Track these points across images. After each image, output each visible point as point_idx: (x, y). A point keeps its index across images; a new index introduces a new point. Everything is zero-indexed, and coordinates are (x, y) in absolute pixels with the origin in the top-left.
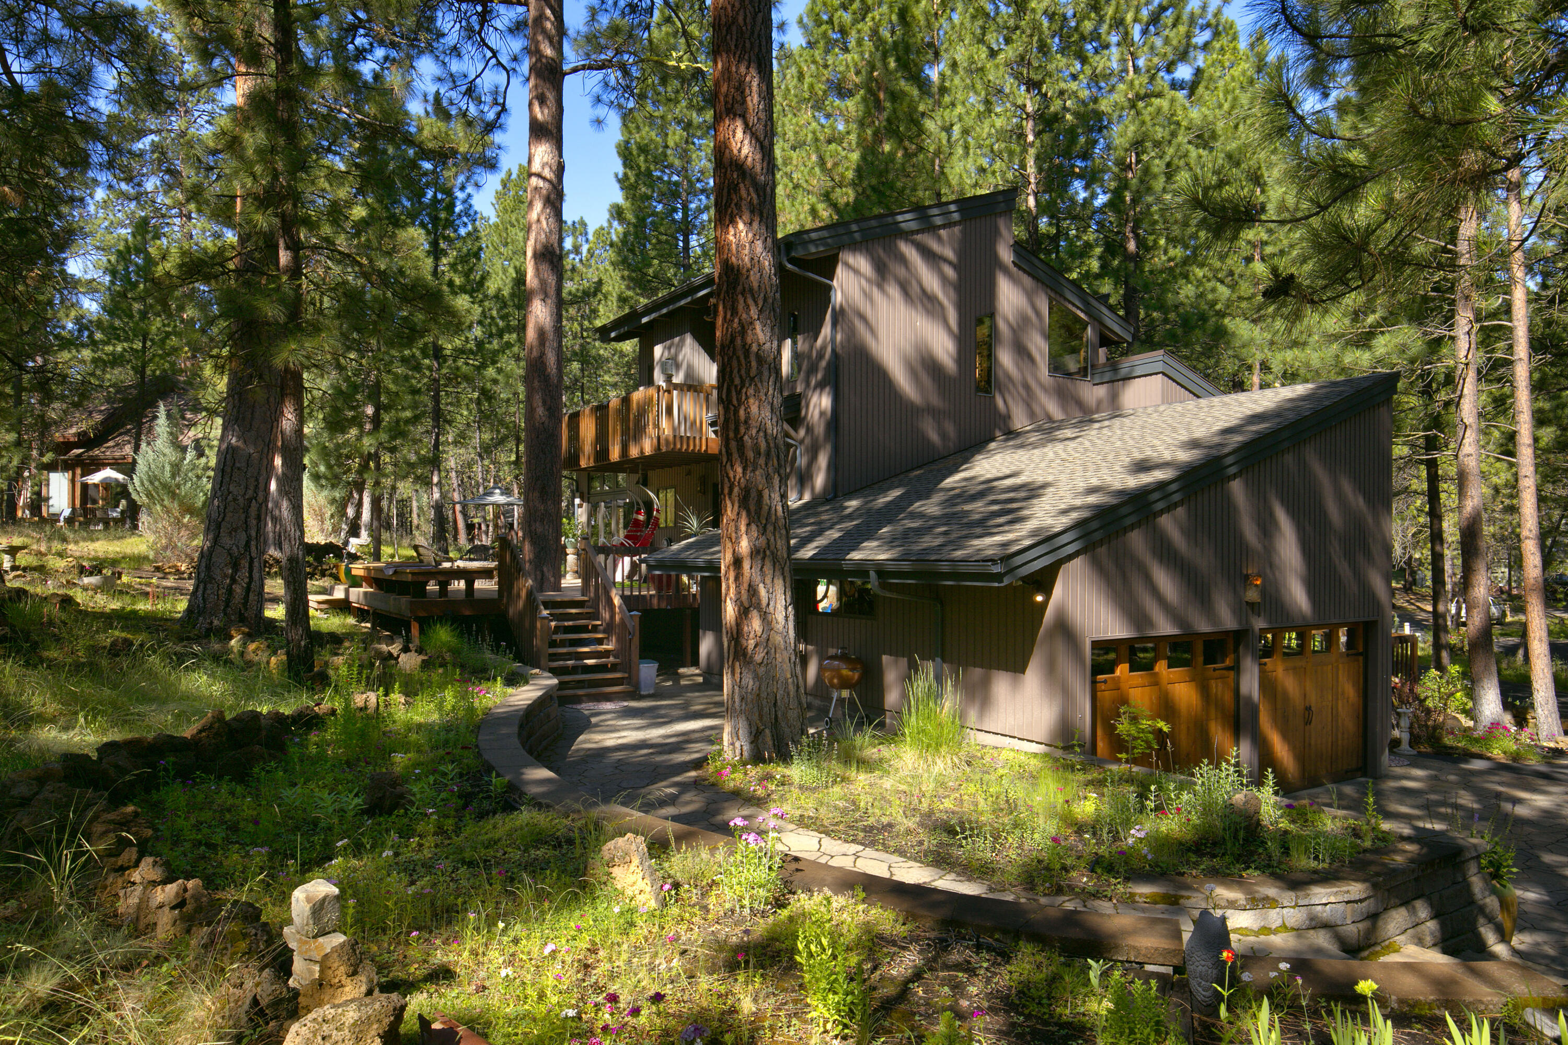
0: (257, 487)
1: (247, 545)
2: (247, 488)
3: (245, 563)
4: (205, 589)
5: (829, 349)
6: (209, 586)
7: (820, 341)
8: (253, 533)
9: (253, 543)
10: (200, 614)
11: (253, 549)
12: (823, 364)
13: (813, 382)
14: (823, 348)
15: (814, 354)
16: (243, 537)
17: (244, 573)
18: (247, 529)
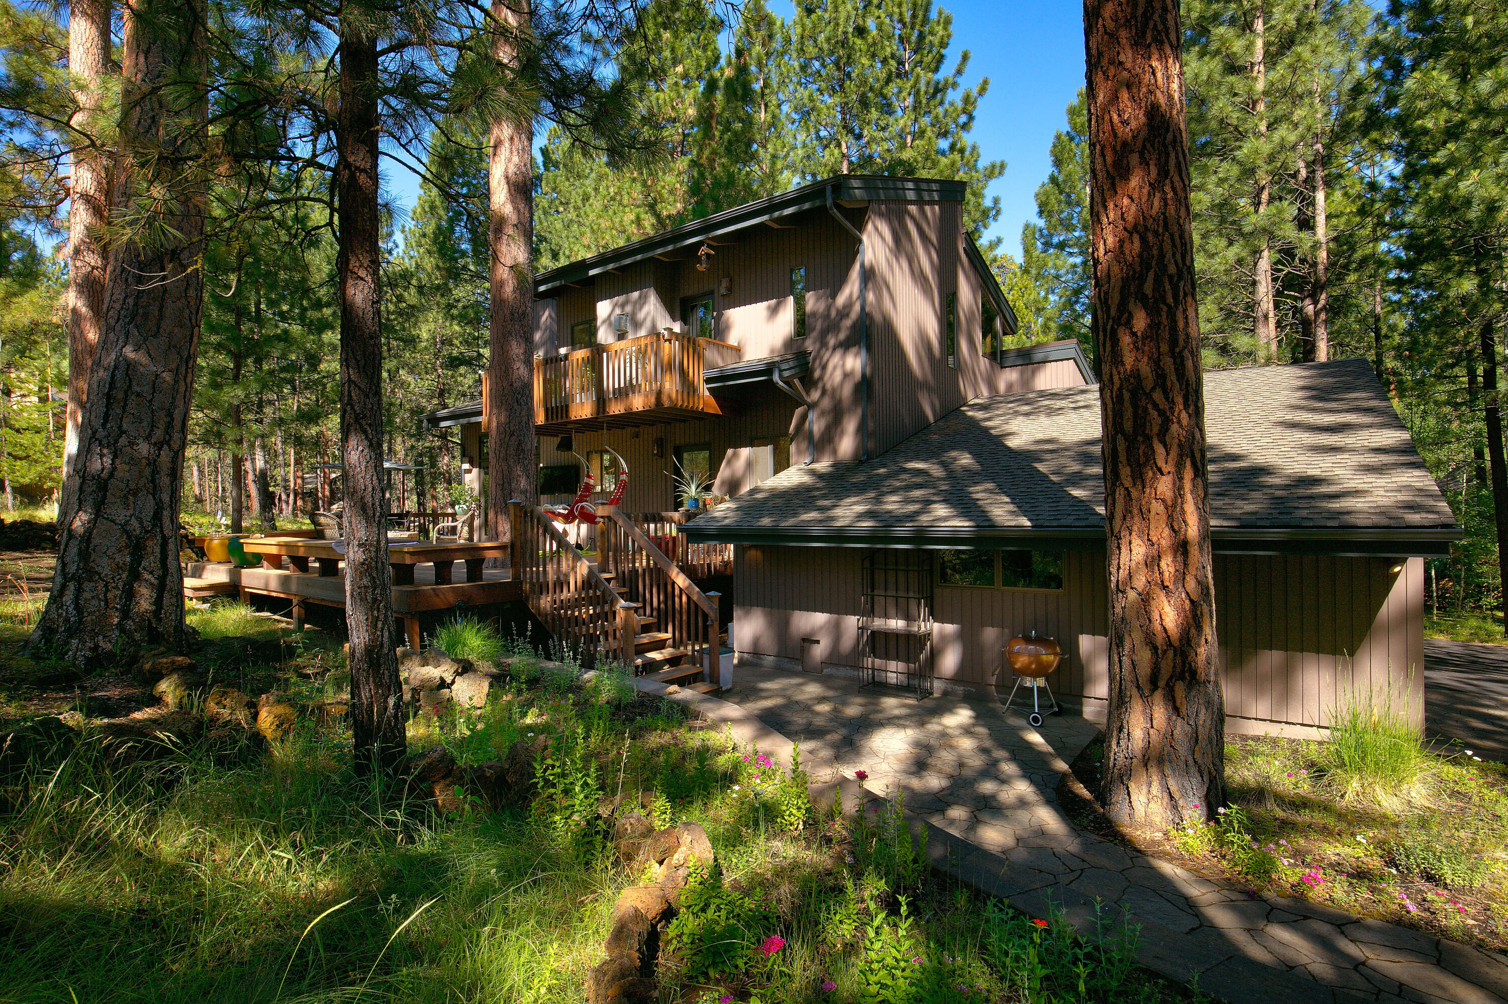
0: (169, 425)
1: (157, 517)
2: (153, 426)
3: (153, 546)
4: (79, 591)
5: (857, 307)
6: (87, 586)
7: (841, 300)
8: (166, 498)
9: (166, 513)
10: (71, 632)
11: (166, 522)
12: (848, 323)
13: (832, 342)
14: (849, 305)
15: (833, 313)
16: (149, 505)
17: (151, 561)
18: (155, 490)
